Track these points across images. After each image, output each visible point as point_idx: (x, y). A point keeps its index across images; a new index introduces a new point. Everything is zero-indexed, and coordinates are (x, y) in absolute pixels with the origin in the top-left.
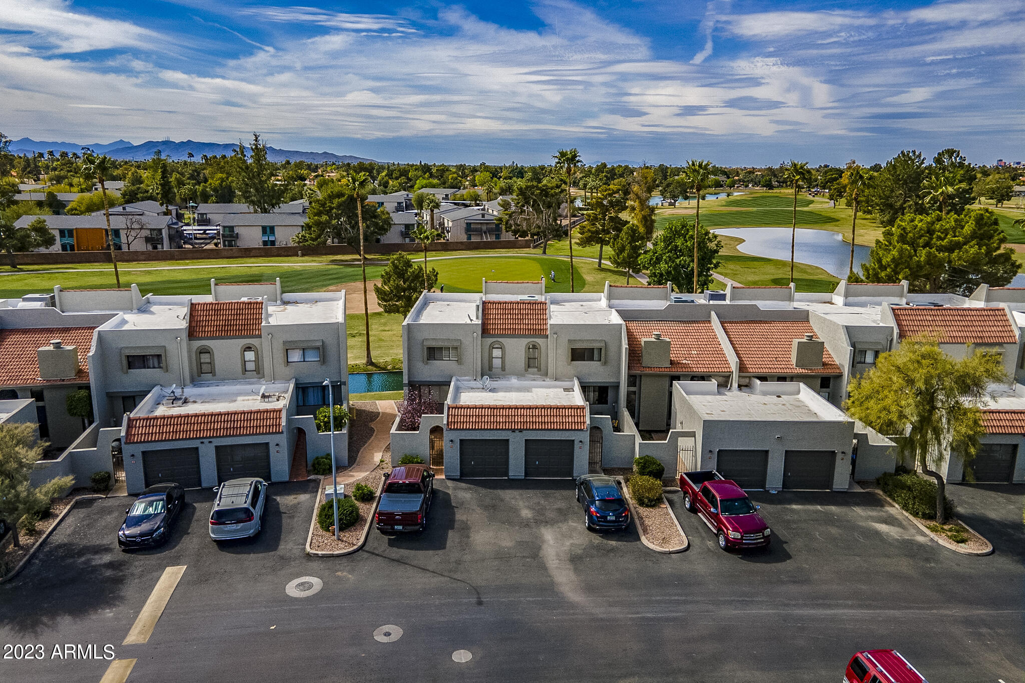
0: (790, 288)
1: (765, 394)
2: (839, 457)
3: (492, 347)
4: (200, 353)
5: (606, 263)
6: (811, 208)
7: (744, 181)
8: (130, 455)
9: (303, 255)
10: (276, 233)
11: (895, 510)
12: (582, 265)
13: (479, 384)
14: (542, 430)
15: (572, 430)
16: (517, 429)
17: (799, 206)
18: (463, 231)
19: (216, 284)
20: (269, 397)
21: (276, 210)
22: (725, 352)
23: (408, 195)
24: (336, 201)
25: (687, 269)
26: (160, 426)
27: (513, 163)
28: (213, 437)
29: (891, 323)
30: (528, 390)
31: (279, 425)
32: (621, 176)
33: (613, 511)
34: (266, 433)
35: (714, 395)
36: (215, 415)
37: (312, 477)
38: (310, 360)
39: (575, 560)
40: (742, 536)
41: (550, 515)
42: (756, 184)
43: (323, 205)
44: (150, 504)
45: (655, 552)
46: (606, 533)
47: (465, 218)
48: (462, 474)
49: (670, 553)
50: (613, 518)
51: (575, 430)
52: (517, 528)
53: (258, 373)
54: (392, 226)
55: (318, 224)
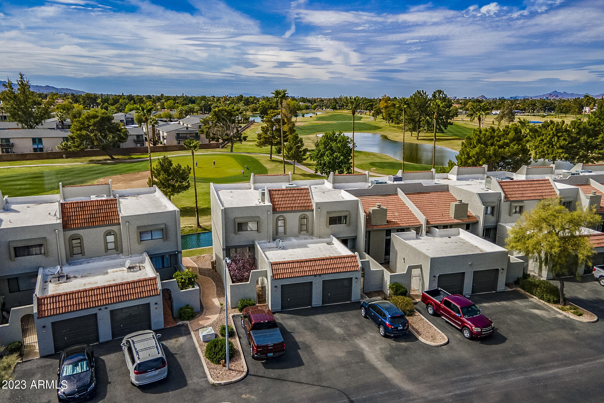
0: (432, 172)
1: (442, 236)
2: (500, 271)
3: (278, 220)
4: (72, 240)
5: (275, 157)
6: (362, 121)
7: (320, 106)
8: (42, 326)
9: (67, 158)
10: (43, 143)
11: (535, 299)
12: (259, 158)
13: (273, 244)
14: (333, 273)
15: (351, 271)
16: (318, 274)
17: (357, 120)
18: (175, 138)
19: (63, 186)
20: (133, 268)
21: (40, 126)
22: (413, 212)
23: (125, 115)
24: (92, 121)
25: (339, 160)
26: (65, 301)
27: (183, 94)
28: (109, 304)
29: (500, 190)
30: (305, 246)
31: (157, 289)
32: (252, 103)
33: (401, 324)
34: (148, 296)
35: (415, 239)
36: (107, 287)
37: (180, 323)
38: (156, 238)
39: (389, 359)
40: (482, 330)
41: (355, 329)
42: (327, 107)
43: (83, 124)
44: (75, 365)
45: (432, 346)
46: (397, 338)
47: (176, 130)
48: (282, 308)
49: (441, 346)
50: (402, 328)
51: (353, 271)
52: (340, 342)
53: (117, 250)
54: (129, 136)
55: (80, 136)
